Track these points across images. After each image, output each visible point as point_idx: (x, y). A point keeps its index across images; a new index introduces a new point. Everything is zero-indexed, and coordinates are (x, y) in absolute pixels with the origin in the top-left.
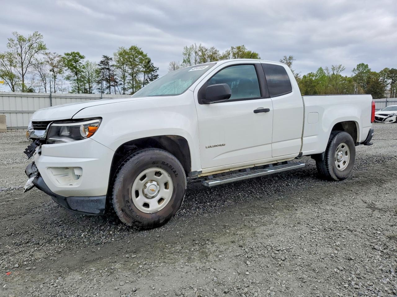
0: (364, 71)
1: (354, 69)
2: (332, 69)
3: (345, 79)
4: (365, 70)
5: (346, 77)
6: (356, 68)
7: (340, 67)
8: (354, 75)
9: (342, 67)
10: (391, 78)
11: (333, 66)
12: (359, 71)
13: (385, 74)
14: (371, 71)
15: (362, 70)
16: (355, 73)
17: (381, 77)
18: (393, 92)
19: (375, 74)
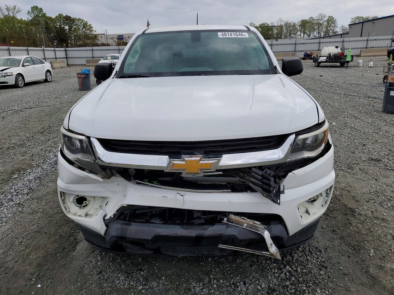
0: (40, 15)
1: (29, 11)
2: (6, 9)
3: (21, 21)
4: (40, 13)
5: (22, 19)
6: (30, 11)
7: (15, 8)
8: (30, 18)
9: (17, 8)
10: (67, 24)
11: (6, 6)
12: (35, 14)
13: (61, 21)
14: (47, 15)
15: (37, 14)
16: (31, 16)
17: (57, 22)
18: (72, 38)
19: (51, 20)
